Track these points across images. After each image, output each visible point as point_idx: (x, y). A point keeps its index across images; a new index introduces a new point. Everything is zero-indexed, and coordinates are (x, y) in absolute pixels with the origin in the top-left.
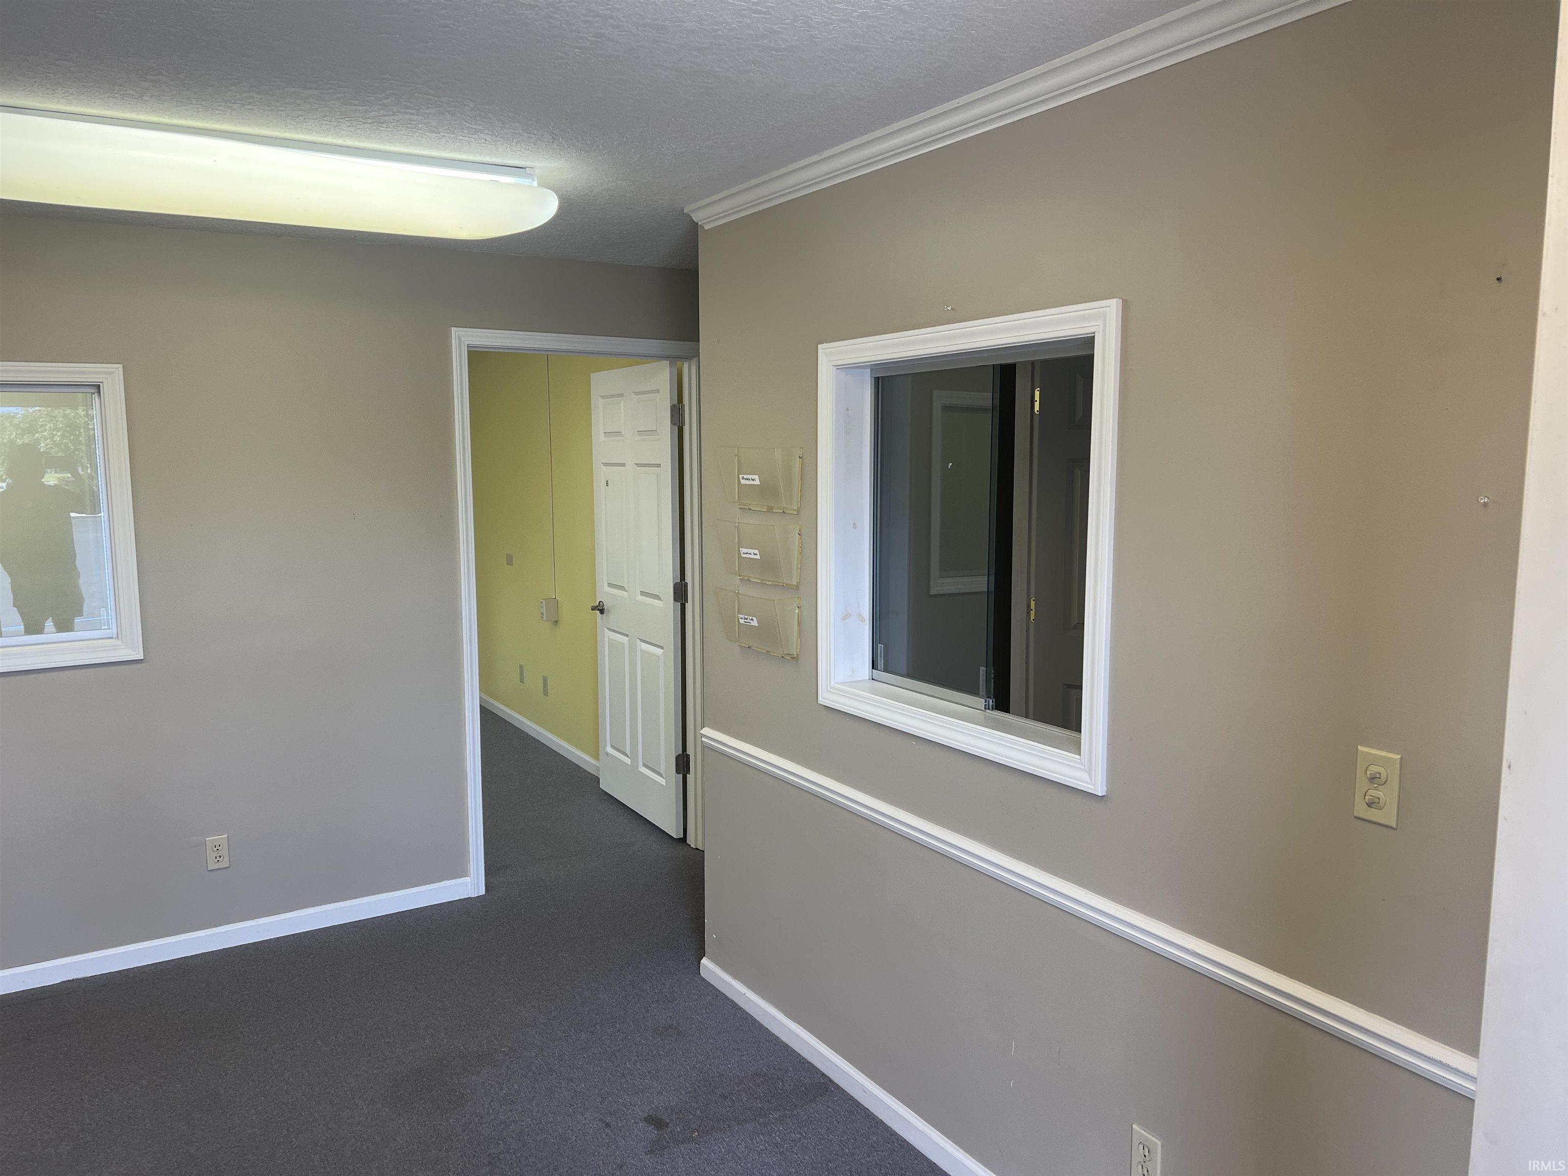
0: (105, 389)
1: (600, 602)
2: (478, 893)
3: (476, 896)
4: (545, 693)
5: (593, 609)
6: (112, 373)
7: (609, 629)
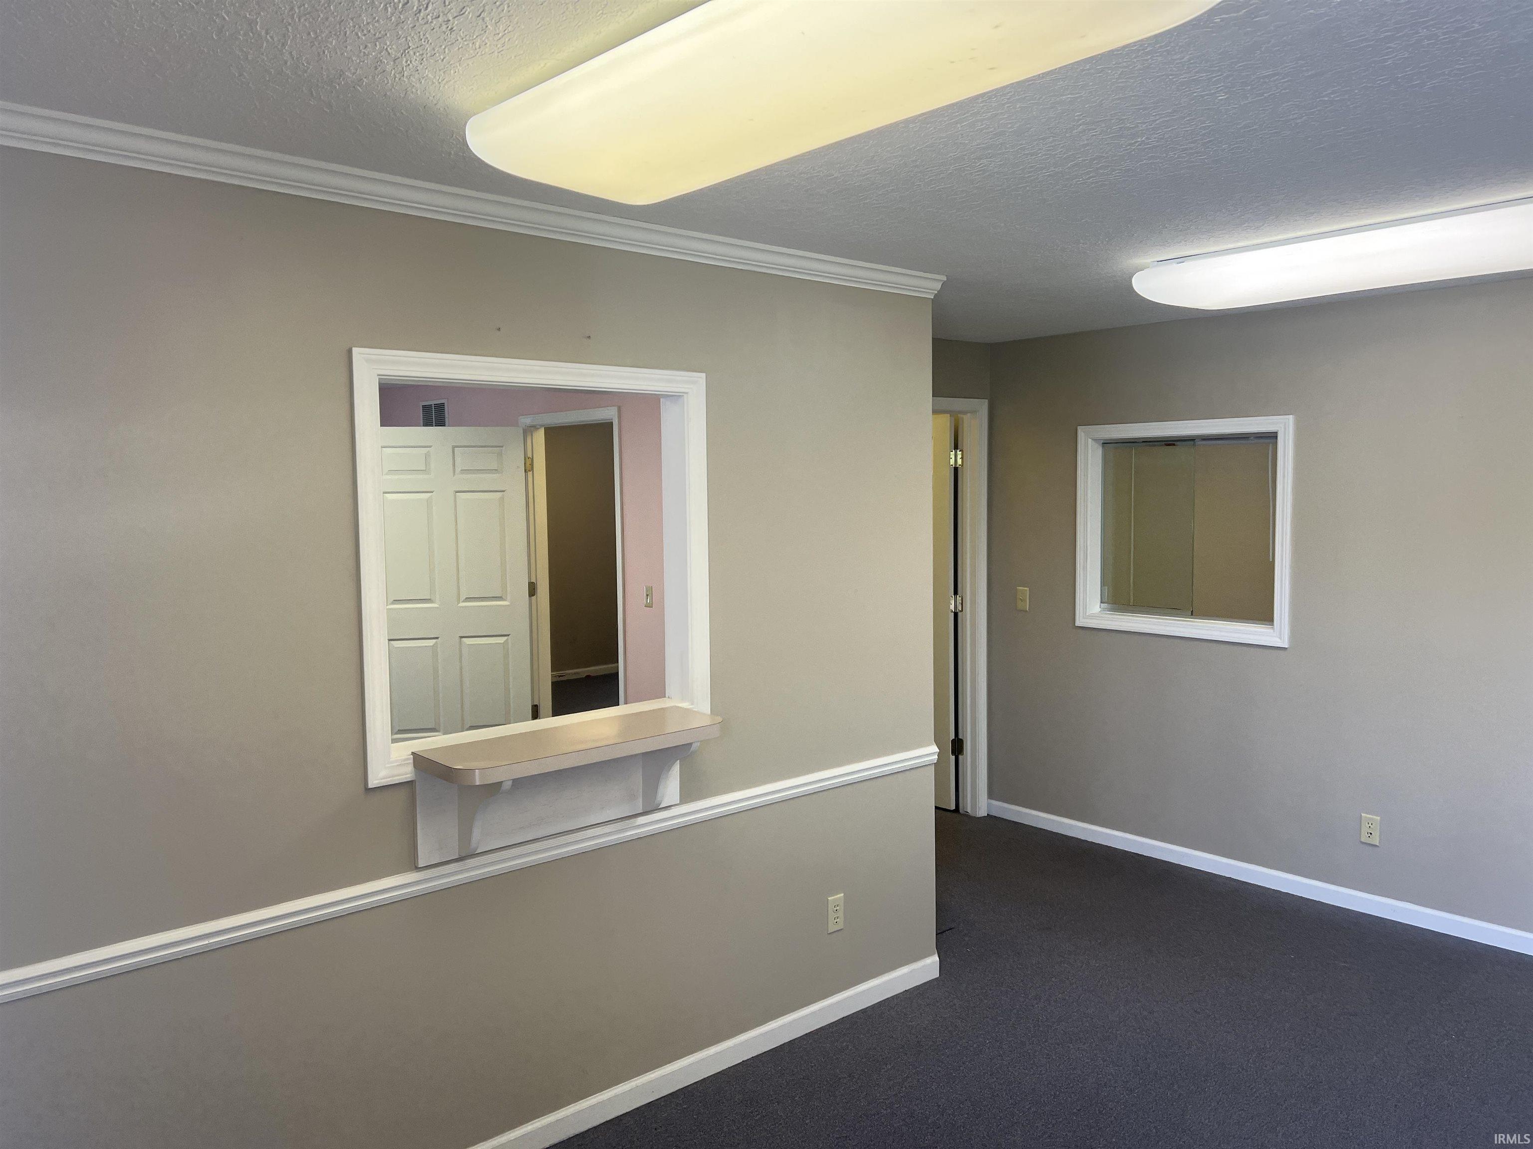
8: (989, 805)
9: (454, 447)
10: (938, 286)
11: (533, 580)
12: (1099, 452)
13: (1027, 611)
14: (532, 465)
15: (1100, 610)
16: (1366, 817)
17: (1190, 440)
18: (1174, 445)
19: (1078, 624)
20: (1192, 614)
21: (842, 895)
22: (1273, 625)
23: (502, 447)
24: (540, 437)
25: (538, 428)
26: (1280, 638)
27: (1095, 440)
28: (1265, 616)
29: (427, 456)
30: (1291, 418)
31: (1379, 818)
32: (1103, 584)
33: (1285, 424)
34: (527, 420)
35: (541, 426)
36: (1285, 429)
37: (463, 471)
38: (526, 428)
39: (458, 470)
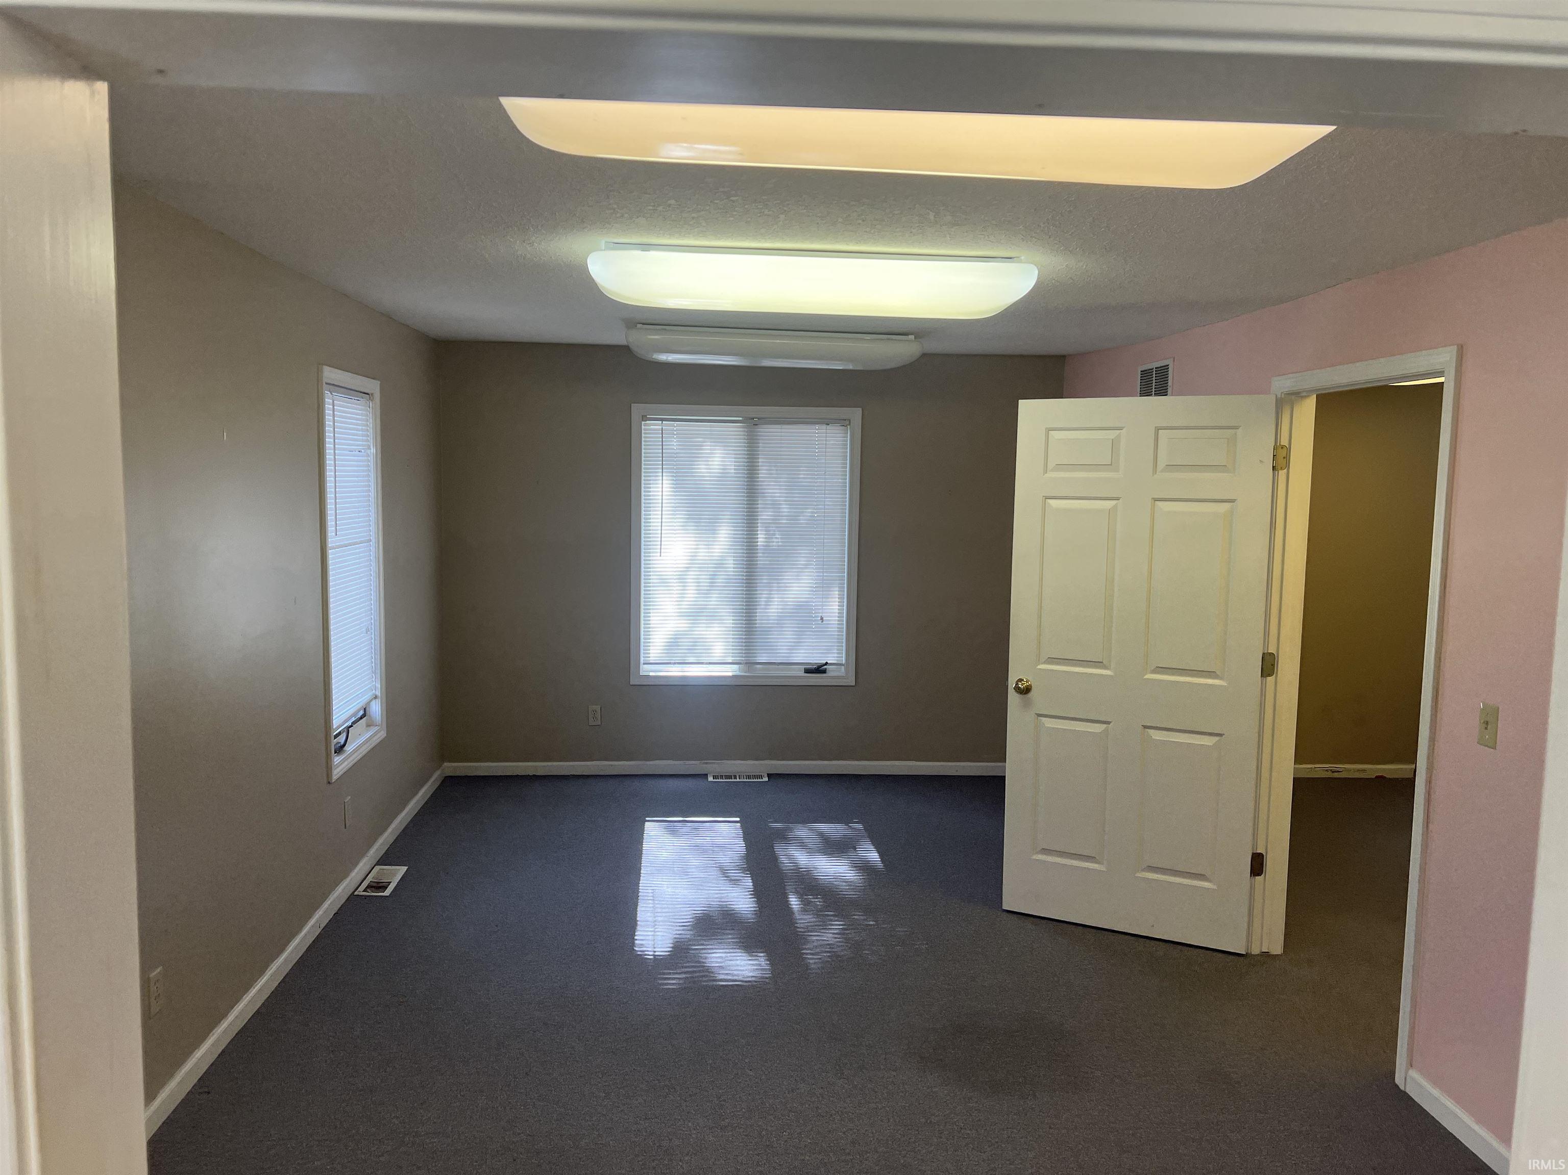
9: (1158, 429)
11: (1272, 650)
14: (1287, 458)
23: (1236, 428)
24: (1307, 411)
25: (1306, 397)
29: (1115, 444)
34: (1282, 384)
35: (1309, 392)
37: (1171, 467)
38: (1283, 396)
39: (1161, 464)
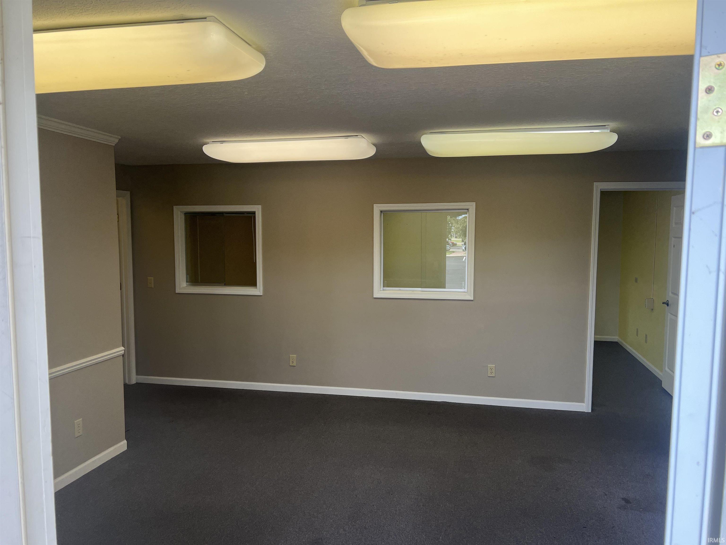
0: (470, 210)
1: (667, 301)
2: (588, 411)
3: (587, 412)
4: (646, 342)
5: (663, 303)
6: (472, 205)
7: (670, 313)
8: (137, 378)
10: (117, 141)
12: (183, 217)
13: (152, 288)
15: (186, 285)
16: (291, 356)
17: (221, 214)
18: (215, 215)
19: (176, 292)
20: (225, 285)
21: (81, 419)
22: (257, 287)
26: (260, 292)
27: (181, 212)
28: (253, 284)
30: (260, 206)
31: (295, 356)
32: (187, 274)
33: (258, 209)
36: (258, 210)
